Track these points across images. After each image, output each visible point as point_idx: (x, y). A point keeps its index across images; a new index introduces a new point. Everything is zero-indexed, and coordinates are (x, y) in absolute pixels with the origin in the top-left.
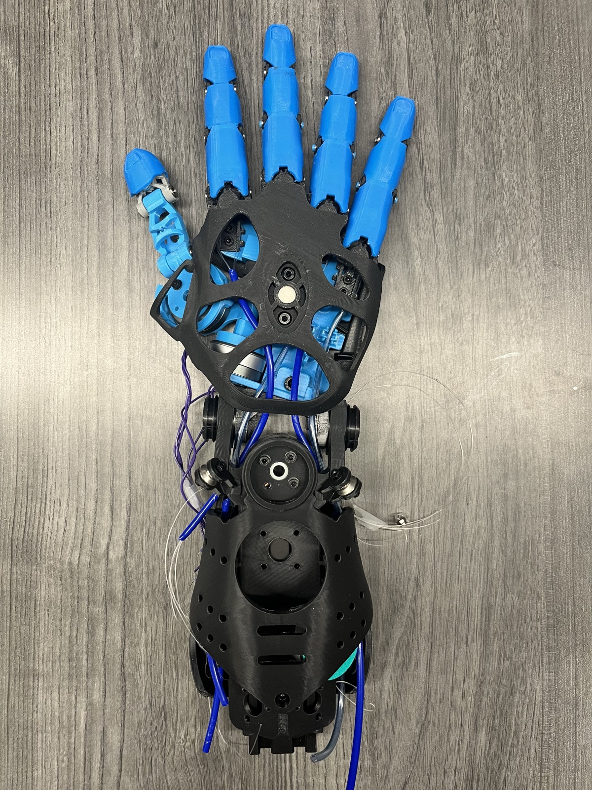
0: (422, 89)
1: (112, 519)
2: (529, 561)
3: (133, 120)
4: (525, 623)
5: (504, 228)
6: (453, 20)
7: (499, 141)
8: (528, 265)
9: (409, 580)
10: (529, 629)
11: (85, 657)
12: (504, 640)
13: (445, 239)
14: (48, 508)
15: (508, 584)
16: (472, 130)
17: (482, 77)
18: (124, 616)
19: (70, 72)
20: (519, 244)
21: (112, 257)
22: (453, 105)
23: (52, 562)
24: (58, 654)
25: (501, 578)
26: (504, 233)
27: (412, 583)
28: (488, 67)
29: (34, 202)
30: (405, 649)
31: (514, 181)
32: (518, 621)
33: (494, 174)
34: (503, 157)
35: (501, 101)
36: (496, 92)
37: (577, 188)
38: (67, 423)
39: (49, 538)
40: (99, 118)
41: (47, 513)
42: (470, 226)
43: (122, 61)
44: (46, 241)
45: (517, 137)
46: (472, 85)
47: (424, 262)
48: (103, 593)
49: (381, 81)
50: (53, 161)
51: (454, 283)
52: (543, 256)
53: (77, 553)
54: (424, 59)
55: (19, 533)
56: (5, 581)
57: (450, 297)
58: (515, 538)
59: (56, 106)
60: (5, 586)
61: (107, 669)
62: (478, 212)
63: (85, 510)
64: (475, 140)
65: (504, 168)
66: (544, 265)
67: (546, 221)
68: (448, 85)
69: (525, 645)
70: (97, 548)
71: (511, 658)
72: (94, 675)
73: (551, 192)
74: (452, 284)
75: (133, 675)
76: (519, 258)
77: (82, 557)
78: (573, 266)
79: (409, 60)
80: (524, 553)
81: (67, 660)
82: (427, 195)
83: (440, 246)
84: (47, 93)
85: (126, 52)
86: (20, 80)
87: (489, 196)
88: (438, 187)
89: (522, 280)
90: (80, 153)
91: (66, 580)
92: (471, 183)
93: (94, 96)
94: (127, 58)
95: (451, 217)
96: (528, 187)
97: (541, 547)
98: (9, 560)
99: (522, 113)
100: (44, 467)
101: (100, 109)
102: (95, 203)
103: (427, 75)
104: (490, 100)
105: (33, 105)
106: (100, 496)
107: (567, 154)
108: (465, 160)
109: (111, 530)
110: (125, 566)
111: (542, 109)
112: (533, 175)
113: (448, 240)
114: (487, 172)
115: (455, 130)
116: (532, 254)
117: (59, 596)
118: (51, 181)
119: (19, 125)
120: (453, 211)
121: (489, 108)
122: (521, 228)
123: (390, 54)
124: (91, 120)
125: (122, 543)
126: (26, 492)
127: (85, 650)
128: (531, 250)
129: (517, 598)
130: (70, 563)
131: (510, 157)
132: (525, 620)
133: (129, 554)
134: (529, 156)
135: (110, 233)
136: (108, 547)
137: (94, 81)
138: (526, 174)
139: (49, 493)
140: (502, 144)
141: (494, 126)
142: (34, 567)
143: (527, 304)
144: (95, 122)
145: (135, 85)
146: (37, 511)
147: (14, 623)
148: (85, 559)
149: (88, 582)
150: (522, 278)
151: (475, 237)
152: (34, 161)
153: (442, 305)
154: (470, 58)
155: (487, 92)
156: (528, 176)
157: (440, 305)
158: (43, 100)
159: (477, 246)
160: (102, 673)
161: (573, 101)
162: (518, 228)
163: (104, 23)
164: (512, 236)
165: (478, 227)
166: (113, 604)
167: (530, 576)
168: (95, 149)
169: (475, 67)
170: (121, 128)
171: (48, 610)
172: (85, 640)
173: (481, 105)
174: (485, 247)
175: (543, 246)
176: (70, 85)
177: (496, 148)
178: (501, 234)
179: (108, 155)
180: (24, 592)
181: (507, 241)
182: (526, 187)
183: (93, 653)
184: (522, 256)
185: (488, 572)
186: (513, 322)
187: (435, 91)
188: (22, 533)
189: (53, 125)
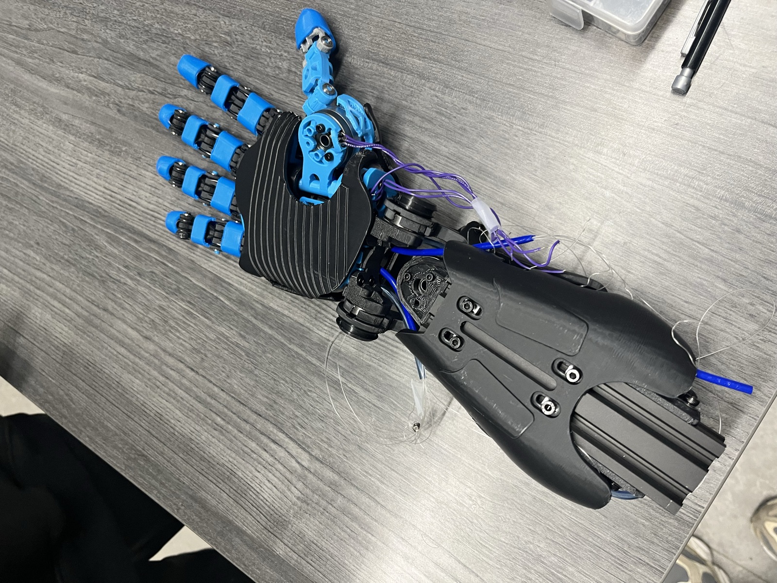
0: (112, 74)
1: (281, 446)
2: (455, 115)
3: (67, 281)
4: (508, 140)
5: (207, 44)
6: (85, 37)
7: (156, 28)
8: (236, 33)
12: (516, 167)
14: (255, 488)
15: (466, 143)
16: (144, 46)
17: (119, 28)
18: (352, 484)
19: (33, 305)
20: (221, 35)
21: (128, 340)
22: (126, 55)
23: (291, 511)
25: (458, 147)
28: (115, 21)
29: (85, 371)
31: (182, 25)
32: (503, 146)
33: (173, 39)
34: (166, 29)
35: (135, 18)
36: (130, 20)
39: (275, 501)
40: (59, 302)
43: (38, 269)
44: (106, 378)
45: (158, 14)
46: (121, 36)
48: (329, 489)
49: (99, 102)
50: (69, 345)
52: (234, 19)
53: (293, 488)
54: (97, 66)
55: (263, 521)
56: (290, 554)
58: (429, 121)
59: (46, 325)
60: (294, 557)
63: (267, 462)
64: (150, 47)
65: (172, 30)
66: (240, 19)
67: (214, 8)
68: (115, 54)
69: (530, 149)
70: (296, 471)
71: (536, 167)
76: (229, 38)
77: (297, 486)
79: (95, 77)
80: (445, 117)
82: (168, 96)
84: (38, 326)
85: (35, 264)
87: (184, 48)
88: (167, 85)
89: (244, 42)
90: (71, 326)
91: (308, 510)
92: (173, 59)
93: (48, 298)
94: (38, 265)
96: (189, 15)
97: (447, 98)
98: (278, 540)
100: (228, 471)
101: (55, 298)
102: (98, 332)
103: (106, 67)
104: (132, 26)
105: (40, 339)
106: (262, 445)
108: (158, 58)
109: (288, 452)
110: (317, 459)
112: (184, 9)
114: (170, 44)
115: (140, 59)
116: (230, 27)
117: (317, 523)
118: (78, 353)
121: (136, 29)
122: (211, 30)
123: (88, 89)
124: (58, 307)
125: (300, 450)
126: (239, 496)
127: (364, 532)
128: (227, 27)
129: (482, 139)
130: (298, 498)
131: (168, 23)
132: (506, 139)
133: (309, 450)
134: (172, 8)
135: (116, 333)
136: (298, 463)
137: (42, 293)
139: (246, 480)
140: (159, 27)
141: (147, 29)
142: (290, 526)
143: (261, 43)
144: (60, 305)
145: (52, 269)
146: (254, 496)
147: (321, 570)
148: (300, 485)
149: (317, 495)
150: (242, 41)
152: (66, 357)
154: (107, 33)
155: (128, 27)
156: (182, 13)
158: (40, 331)
162: (211, 33)
163: (19, 270)
164: (214, 39)
166: (340, 488)
167: (468, 119)
168: (73, 314)
169: (112, 31)
170: (68, 291)
171: (323, 538)
172: (357, 527)
173: (133, 34)
175: (228, 17)
176: (40, 309)
177: (159, 32)
178: (210, 48)
179: (78, 308)
180: (304, 546)
181: (215, 44)
182: (188, 17)
184: (228, 35)
187: (116, 65)
188: (264, 518)
189: (54, 333)
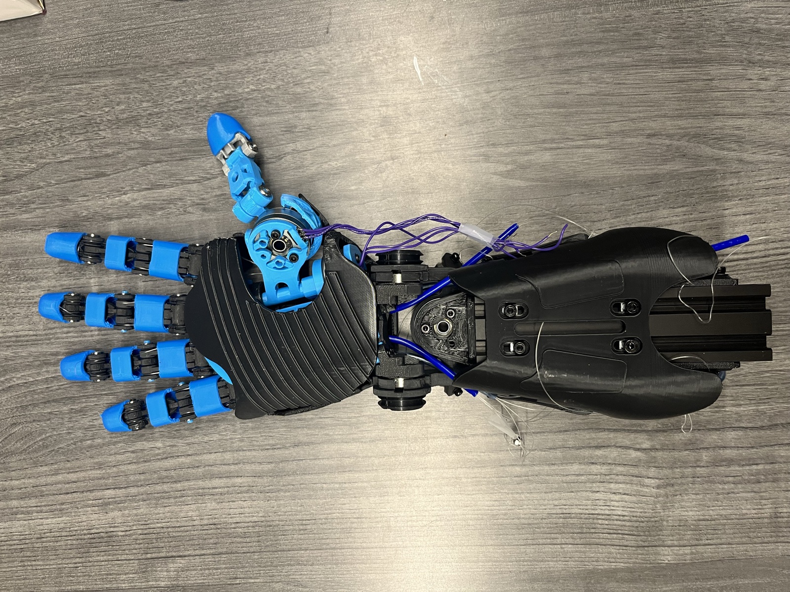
0: (174, 174)
1: (609, 446)
2: (621, 25)
3: (219, 445)
4: (685, 24)
5: (296, 85)
6: (109, 151)
7: (216, 98)
8: (330, 58)
9: (650, 144)
10: (691, 19)
11: (754, 467)
12: (704, 43)
13: (310, 139)
14: (603, 512)
15: (646, 44)
17: (159, 120)
18: (709, 430)
19: (179, 507)
20: (310, 68)
21: (349, 459)
22: (186, 145)
23: (658, 506)
24: (752, 494)
25: (641, 52)
26: (301, 84)
27: (653, 140)
28: (150, 114)
29: (302, 537)
30: (722, 142)
31: (252, 80)
32: (683, 31)
33: (247, 99)
34: (231, 92)
35: (180, 99)
36: (172, 105)
37: (255, 19)
38: (514, 495)
39: (633, 510)
40: (220, 477)
41: (607, 512)
42: (296, 117)
43: (166, 458)
44: (338, 524)
45: (212, 81)
46: (167, 128)
47: (333, 159)
48: (687, 452)
49: (169, 214)
50: (263, 519)
51: (351, 127)
52: (321, 45)
53: (647, 481)
54: (146, 175)
55: (630, 541)
56: (681, 552)
57: (365, 130)
58: (598, 42)
59: (212, 519)
60: (686, 552)
61: (765, 444)
62: (283, 110)
63: (601, 474)
65: (240, 91)
66: (328, 43)
67: (287, 46)
68: (169, 151)
69: (708, 22)
70: (640, 460)
71: (722, 35)
72: (774, 456)
73: (259, 44)
74: (352, 129)
75: (770, 417)
76: (323, 67)
77: (651, 475)
78: (327, 15)
79: (149, 189)
80: (613, 31)
81: (758, 485)
82: (270, 160)
83: (318, 144)
84: (200, 527)
85: (158, 455)
86: (189, 556)
87: (267, 102)
89: (344, 63)
90: (254, 494)
91: (676, 491)
93: (201, 483)
94: (164, 453)
95: (288, 136)
96: (257, 66)
97: (606, 15)
98: (658, 549)
99: (189, 79)
100: (561, 518)
101: (212, 476)
102: (299, 477)
103: (161, 171)
104: (180, 110)
105: (211, 541)
106: (586, 460)
107: (224, 32)
109: (620, 447)
110: (657, 431)
111: (184, 61)
112: (246, 63)
113: (311, 137)
114: (246, 106)
116: (318, 56)
117: (694, 497)
118: (282, 521)
119: (231, 553)
120: (283, 135)
121: (187, 110)
122: (295, 69)
123: (146, 207)
124: (222, 485)
125: (632, 436)
126: (588, 535)
127: (748, 468)
128: (315, 57)
129: (660, 34)
130: (658, 487)
131: (231, 86)
132: (682, 24)
133: (644, 428)
134: (229, 68)
135: (326, 462)
136: (638, 450)
137: (186, 484)
138: (244, 69)
139: (587, 512)
140: (219, 95)
141: (203, 104)
142: (665, 523)
143: (366, 55)
144: (224, 480)
145: (188, 444)
146: (606, 522)
147: (723, 541)
148: (652, 472)
149: (677, 468)
150: (342, 63)
151: (306, 111)
152: (264, 538)
153: (373, 136)
154: (143, 133)
155: (173, 113)
156: (246, 67)
157: (373, 139)
158: (206, 531)
159: (315, 108)
160: (770, 448)
161: (175, 31)
162: (295, 71)
163: (132, 478)
164: (303, 76)
165: (297, 110)
166: (698, 442)
167: (637, 23)
168: (250, 479)
169: (151, 127)
170: (228, 456)
171: (708, 507)
172: (737, 468)
173: (185, 118)
174: (315, 101)
175: (310, 46)
176: (192, 506)
177: (223, 100)
178: (302, 87)
179: (253, 467)
180: (691, 532)
181: (308, 81)
182: (256, 68)
183: (750, 459)
184: (321, 64)
185: (636, 66)
186: (384, 67)
187: (175, 163)
188: (630, 537)
189: (231, 520)
